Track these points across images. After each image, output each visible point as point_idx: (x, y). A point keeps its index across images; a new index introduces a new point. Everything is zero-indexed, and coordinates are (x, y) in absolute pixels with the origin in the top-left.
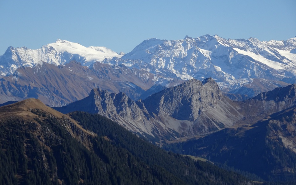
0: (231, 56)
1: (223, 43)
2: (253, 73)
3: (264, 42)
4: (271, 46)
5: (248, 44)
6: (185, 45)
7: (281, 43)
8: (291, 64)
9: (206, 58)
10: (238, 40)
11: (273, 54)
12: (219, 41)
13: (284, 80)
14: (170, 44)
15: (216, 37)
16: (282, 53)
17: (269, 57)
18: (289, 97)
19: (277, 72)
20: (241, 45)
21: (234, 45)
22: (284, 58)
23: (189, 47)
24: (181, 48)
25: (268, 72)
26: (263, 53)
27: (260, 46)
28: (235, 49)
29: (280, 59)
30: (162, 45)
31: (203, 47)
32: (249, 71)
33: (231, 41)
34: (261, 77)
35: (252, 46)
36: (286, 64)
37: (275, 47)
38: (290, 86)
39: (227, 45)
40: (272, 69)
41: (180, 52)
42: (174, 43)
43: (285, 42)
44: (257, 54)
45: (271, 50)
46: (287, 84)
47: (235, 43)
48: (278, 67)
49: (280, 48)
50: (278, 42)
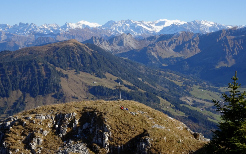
0: (136, 26)
1: (134, 22)
2: (143, 32)
3: (146, 22)
4: (149, 23)
5: (141, 22)
6: (121, 22)
7: (152, 22)
8: (155, 29)
9: (128, 27)
10: (138, 21)
11: (149, 26)
12: (132, 21)
13: (153, 34)
14: (117, 22)
15: (131, 20)
16: (152, 25)
17: (148, 27)
18: (154, 39)
19: (150, 31)
20: (139, 23)
21: (137, 23)
22: (152, 27)
23: (123, 23)
24: (120, 23)
25: (148, 31)
26: (146, 25)
27: (145, 23)
28: (137, 24)
29: (151, 27)
30: (114, 22)
31: (127, 23)
32: (141, 31)
33: (136, 22)
34: (145, 33)
35: (142, 23)
36: (153, 29)
37: (150, 23)
38: (154, 36)
39: (135, 23)
40: (149, 31)
41: (120, 25)
42: (118, 22)
43: (153, 22)
44: (144, 26)
45: (148, 25)
46: (153, 35)
47: (137, 22)
48: (150, 30)
49: (151, 24)
50: (151, 22)
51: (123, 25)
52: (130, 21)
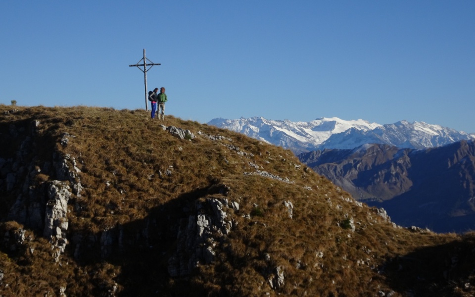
51: (244, 127)
52: (259, 120)
